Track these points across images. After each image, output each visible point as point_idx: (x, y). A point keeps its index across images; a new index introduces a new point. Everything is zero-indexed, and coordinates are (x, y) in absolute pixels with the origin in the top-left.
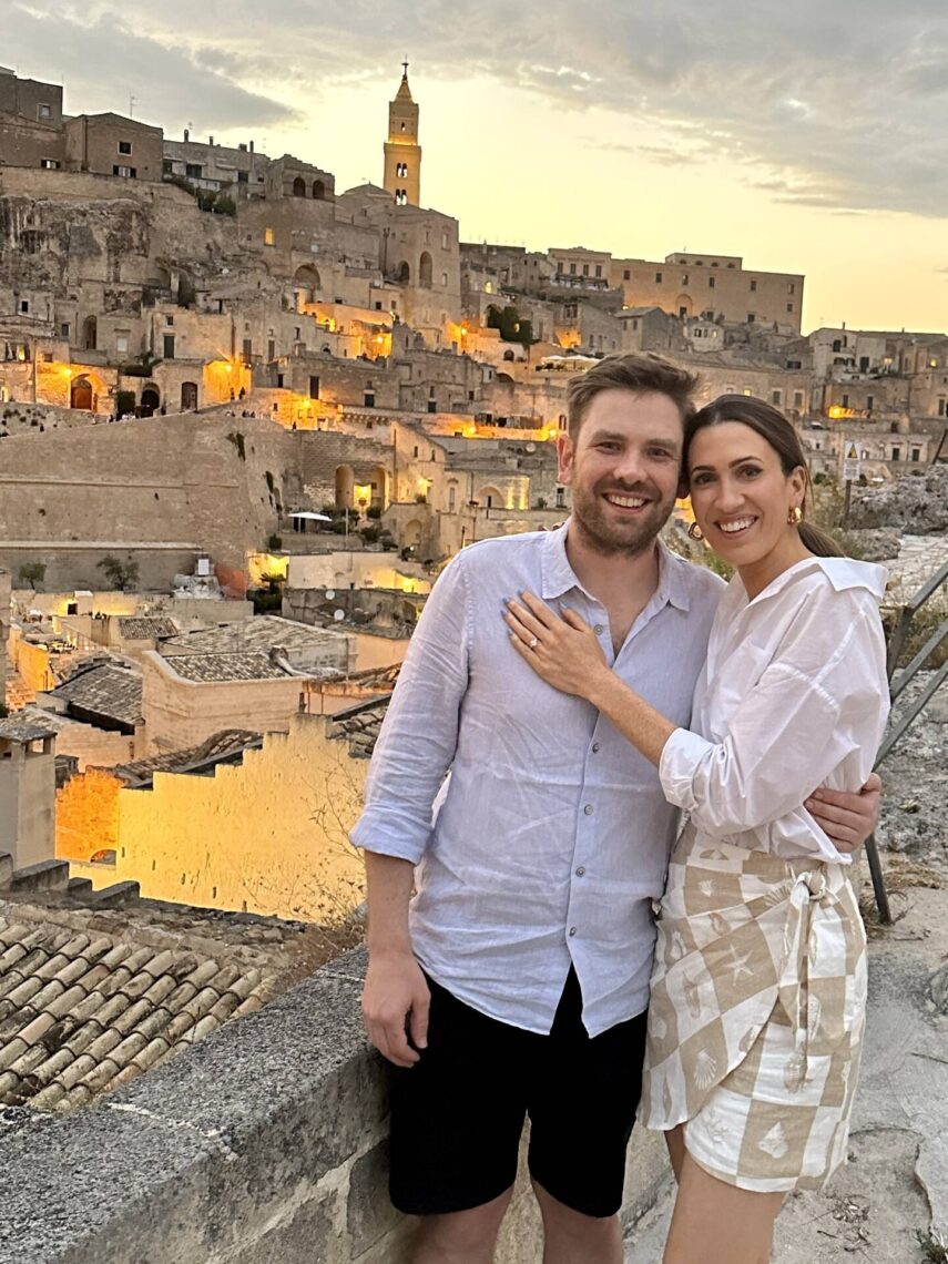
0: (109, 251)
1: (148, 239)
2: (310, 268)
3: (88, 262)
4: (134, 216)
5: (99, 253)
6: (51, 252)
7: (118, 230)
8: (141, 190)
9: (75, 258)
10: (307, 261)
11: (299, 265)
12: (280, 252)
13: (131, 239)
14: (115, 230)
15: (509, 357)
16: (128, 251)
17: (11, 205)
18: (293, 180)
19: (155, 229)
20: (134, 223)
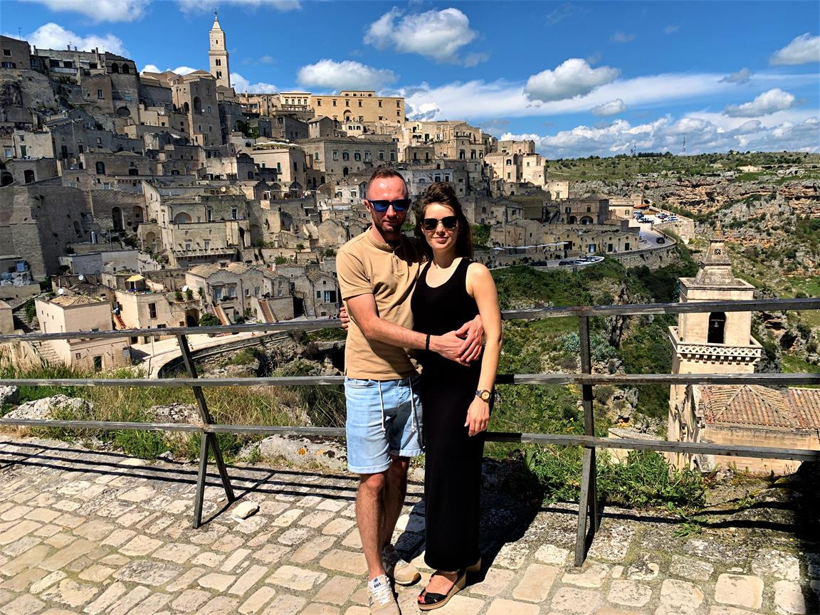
1: (21, 99)
2: (125, 108)
4: (11, 87)
7: (3, 95)
8: (16, 73)
10: (123, 104)
12: (106, 101)
13: (11, 99)
15: (248, 145)
16: (10, 105)
18: (111, 65)
19: (25, 93)
20: (12, 91)
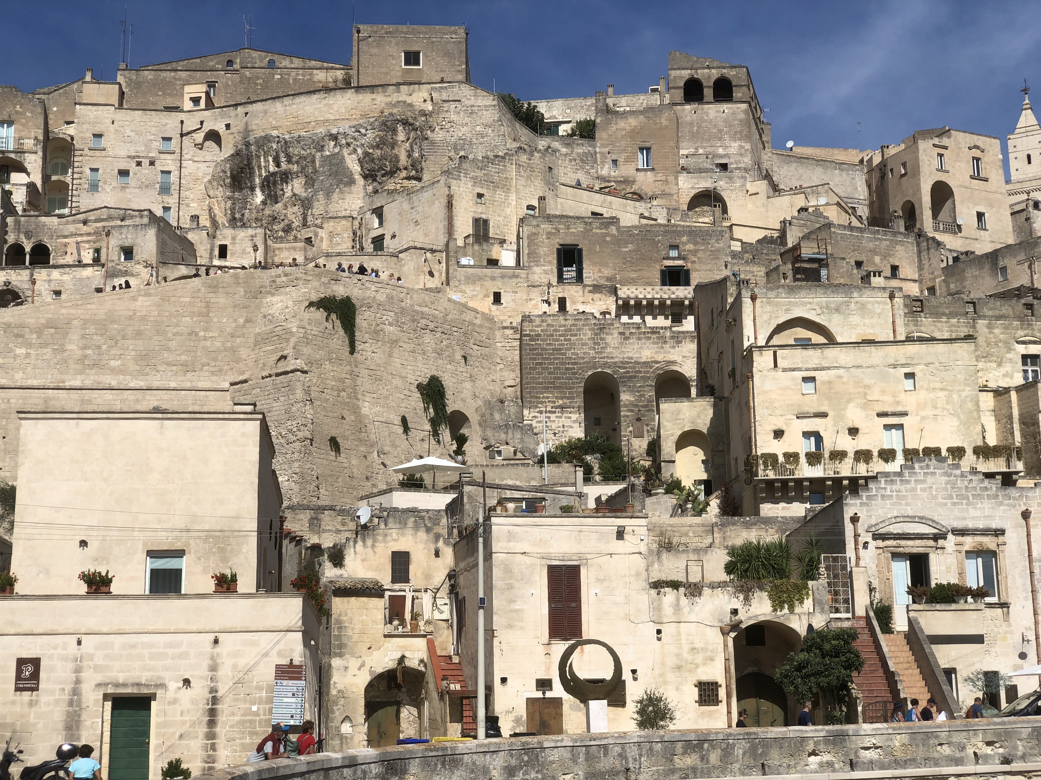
0: (365, 177)
1: (422, 156)
2: (712, 194)
3: (335, 196)
4: (400, 128)
5: (352, 182)
6: (294, 195)
7: (378, 147)
9: (321, 196)
10: (705, 184)
11: (694, 192)
12: (660, 177)
13: (397, 158)
14: (372, 147)
16: (391, 174)
17: (253, 148)
18: (682, 84)
19: (433, 143)
20: (401, 136)
